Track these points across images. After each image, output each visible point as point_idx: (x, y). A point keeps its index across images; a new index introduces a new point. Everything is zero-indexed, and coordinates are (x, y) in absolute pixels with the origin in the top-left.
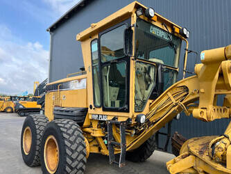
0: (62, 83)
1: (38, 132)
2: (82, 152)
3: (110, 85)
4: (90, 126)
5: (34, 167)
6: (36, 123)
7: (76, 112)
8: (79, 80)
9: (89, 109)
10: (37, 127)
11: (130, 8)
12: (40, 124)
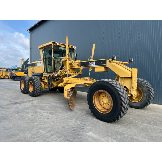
0: (34, 63)
1: (26, 81)
2: (40, 88)
3: (49, 64)
4: (44, 79)
5: (25, 93)
6: (25, 78)
7: (39, 74)
8: (40, 63)
9: (43, 73)
10: (26, 79)
11: (51, 43)
12: (27, 78)
